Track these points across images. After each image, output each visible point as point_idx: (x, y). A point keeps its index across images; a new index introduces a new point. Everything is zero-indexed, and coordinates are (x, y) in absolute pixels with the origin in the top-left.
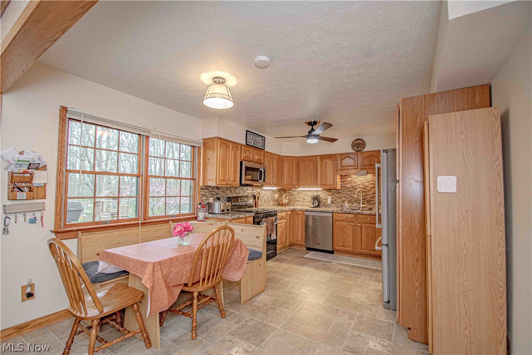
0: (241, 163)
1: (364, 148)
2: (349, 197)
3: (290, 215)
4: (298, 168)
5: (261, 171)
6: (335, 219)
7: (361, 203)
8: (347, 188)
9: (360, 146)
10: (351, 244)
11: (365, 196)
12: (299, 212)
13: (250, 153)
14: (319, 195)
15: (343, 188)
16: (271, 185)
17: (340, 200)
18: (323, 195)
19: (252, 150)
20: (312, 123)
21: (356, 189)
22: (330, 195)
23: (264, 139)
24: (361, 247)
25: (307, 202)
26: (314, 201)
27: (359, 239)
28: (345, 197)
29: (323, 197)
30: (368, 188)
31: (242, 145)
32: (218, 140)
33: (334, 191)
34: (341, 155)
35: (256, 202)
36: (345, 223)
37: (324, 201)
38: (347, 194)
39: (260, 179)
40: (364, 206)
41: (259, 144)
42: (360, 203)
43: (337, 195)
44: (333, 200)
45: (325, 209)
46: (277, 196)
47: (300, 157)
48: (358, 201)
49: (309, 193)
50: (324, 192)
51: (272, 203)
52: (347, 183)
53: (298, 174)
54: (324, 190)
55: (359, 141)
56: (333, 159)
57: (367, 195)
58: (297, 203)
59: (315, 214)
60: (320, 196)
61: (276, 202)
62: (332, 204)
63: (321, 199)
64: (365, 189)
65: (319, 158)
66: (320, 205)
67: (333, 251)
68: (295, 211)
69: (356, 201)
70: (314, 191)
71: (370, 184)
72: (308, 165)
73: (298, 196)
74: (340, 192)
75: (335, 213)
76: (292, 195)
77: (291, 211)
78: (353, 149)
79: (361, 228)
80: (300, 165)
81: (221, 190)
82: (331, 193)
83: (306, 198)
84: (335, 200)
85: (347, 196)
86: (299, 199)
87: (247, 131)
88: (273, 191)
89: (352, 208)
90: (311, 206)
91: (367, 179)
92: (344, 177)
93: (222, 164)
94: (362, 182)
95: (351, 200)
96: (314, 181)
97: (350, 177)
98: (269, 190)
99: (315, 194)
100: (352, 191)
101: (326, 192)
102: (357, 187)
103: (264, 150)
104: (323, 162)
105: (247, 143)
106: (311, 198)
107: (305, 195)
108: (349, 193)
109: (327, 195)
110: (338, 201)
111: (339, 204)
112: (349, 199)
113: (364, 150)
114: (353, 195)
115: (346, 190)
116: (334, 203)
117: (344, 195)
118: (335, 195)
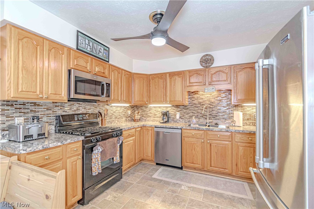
0: (70, 71)
1: (212, 64)
2: (196, 112)
3: (140, 131)
4: (149, 85)
5: (103, 85)
6: (183, 135)
7: (208, 118)
8: (194, 104)
9: (209, 62)
10: (199, 161)
11: (211, 111)
12: (148, 128)
13: (87, 63)
14: (168, 111)
15: (191, 104)
16: (119, 102)
17: (188, 115)
18: (172, 111)
19: (90, 59)
21: (203, 105)
22: (179, 111)
23: (108, 49)
24: (211, 165)
25: (158, 117)
26: (164, 116)
27: (209, 157)
28: (193, 113)
29: (172, 113)
30: (214, 104)
31: (70, 49)
32: (13, 28)
33: (182, 107)
34: (190, 71)
35: (102, 119)
36: (194, 139)
38: (194, 110)
39: (103, 94)
41: (100, 54)
42: (206, 119)
43: (185, 111)
44: (181, 115)
45: (174, 125)
46: (129, 112)
47: (151, 75)
48: (205, 117)
49: (159, 110)
50: (173, 108)
51: (124, 119)
52: (194, 99)
53: (149, 91)
54: (173, 106)
55: (208, 57)
56: (182, 76)
57: (213, 111)
58: (148, 119)
59: (164, 130)
60: (170, 112)
61: (129, 118)
62: (181, 120)
63: (170, 115)
64: (211, 105)
65: (168, 75)
66: (169, 120)
67: (182, 167)
68: (145, 127)
69: (202, 117)
70: (164, 107)
72: (158, 82)
73: (150, 112)
74: (188, 108)
75: (184, 129)
76: (144, 111)
77: (141, 127)
78: (202, 65)
79: (211, 145)
80: (151, 82)
81: (43, 107)
82: (179, 109)
83: (156, 113)
84: (183, 116)
86: (150, 115)
87: (78, 31)
88: (126, 108)
89: (199, 123)
90: (161, 122)
91: (213, 95)
92: (192, 94)
93: (23, 67)
94: (208, 98)
95: (198, 115)
96: (163, 97)
97: (197, 94)
98: (121, 107)
99: (165, 110)
100: (199, 107)
101: (175, 108)
102: (203, 103)
103: (108, 62)
104: (172, 79)
105: (79, 48)
106: (161, 114)
107: (156, 111)
108: (197, 108)
109: (176, 111)
110: (186, 116)
111: (187, 120)
112: (196, 115)
113: (213, 66)
114: (199, 111)
115: (193, 106)
116: (182, 118)
117: (192, 111)
118: (183, 111)
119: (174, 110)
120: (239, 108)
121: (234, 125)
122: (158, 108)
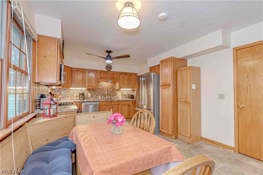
1: (111, 69)
2: (100, 93)
6: (100, 105)
8: (99, 88)
20: (109, 51)
22: (90, 93)
25: (74, 97)
28: (98, 93)
30: (109, 89)
33: (92, 90)
34: (100, 71)
37: (86, 96)
38: (99, 92)
40: (108, 97)
43: (94, 92)
44: (91, 95)
52: (99, 86)
53: (72, 79)
55: (109, 66)
56: (95, 73)
64: (107, 89)
65: (87, 70)
69: (103, 95)
70: (79, 90)
71: (110, 87)
74: (95, 91)
78: (106, 69)
79: (113, 108)
80: (74, 73)
82: (90, 91)
83: (73, 94)
84: (93, 95)
85: (99, 93)
94: (106, 86)
97: (101, 83)
100: (102, 90)
101: (87, 91)
102: (104, 88)
107: (73, 92)
108: (100, 91)
109: (88, 92)
110: (94, 95)
111: (95, 97)
112: (100, 94)
113: (111, 71)
114: (102, 92)
115: (98, 90)
116: (92, 97)
117: (98, 92)
118: (93, 92)
119: (86, 92)
120: (119, 91)
121: (118, 98)
122: (75, 91)
